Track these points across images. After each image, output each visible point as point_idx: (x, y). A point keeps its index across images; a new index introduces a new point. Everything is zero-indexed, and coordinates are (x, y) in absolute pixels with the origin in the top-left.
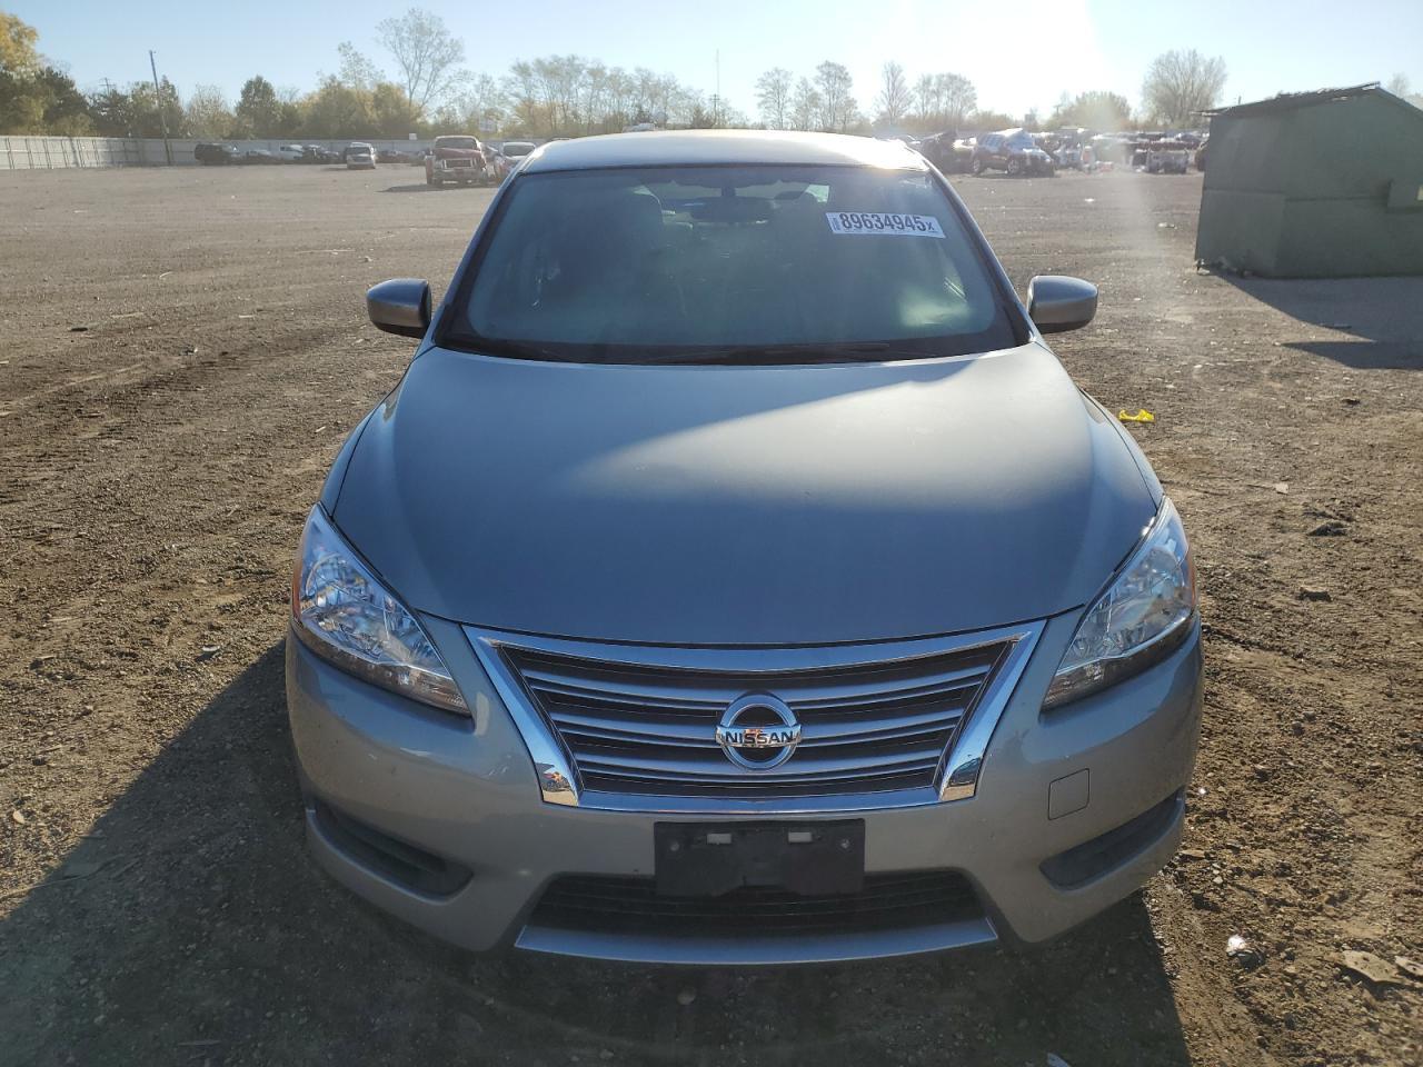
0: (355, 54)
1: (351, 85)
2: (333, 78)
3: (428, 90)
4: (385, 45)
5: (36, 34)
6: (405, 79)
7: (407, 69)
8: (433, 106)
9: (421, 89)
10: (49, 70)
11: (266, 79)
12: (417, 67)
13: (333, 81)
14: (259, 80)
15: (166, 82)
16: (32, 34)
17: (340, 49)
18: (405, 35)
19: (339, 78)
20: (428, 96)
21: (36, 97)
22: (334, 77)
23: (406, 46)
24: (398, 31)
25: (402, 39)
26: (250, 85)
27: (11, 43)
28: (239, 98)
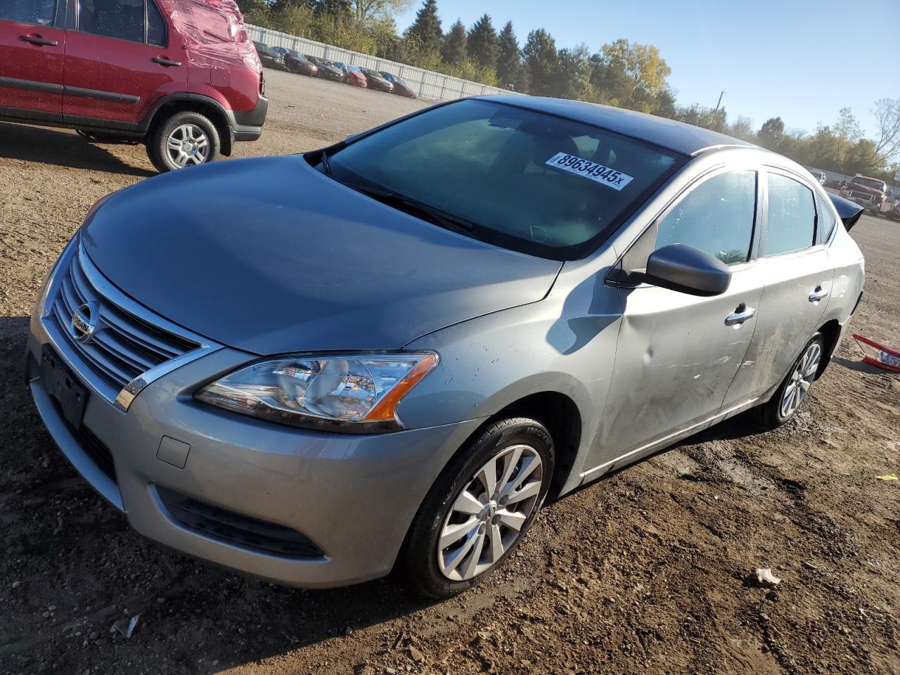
0: (850, 116)
1: (837, 135)
2: (826, 128)
3: (892, 149)
4: (876, 114)
5: (670, 72)
6: (878, 139)
7: (883, 133)
8: (890, 161)
9: (887, 148)
10: (666, 92)
11: (783, 120)
12: (891, 134)
13: (825, 130)
14: (778, 119)
15: (723, 109)
16: (668, 71)
17: (841, 111)
18: (893, 110)
19: (831, 129)
20: (890, 154)
21: (650, 104)
22: (828, 127)
23: (890, 118)
24: (890, 107)
25: (890, 113)
26: (771, 122)
27: (655, 74)
28: (760, 128)
